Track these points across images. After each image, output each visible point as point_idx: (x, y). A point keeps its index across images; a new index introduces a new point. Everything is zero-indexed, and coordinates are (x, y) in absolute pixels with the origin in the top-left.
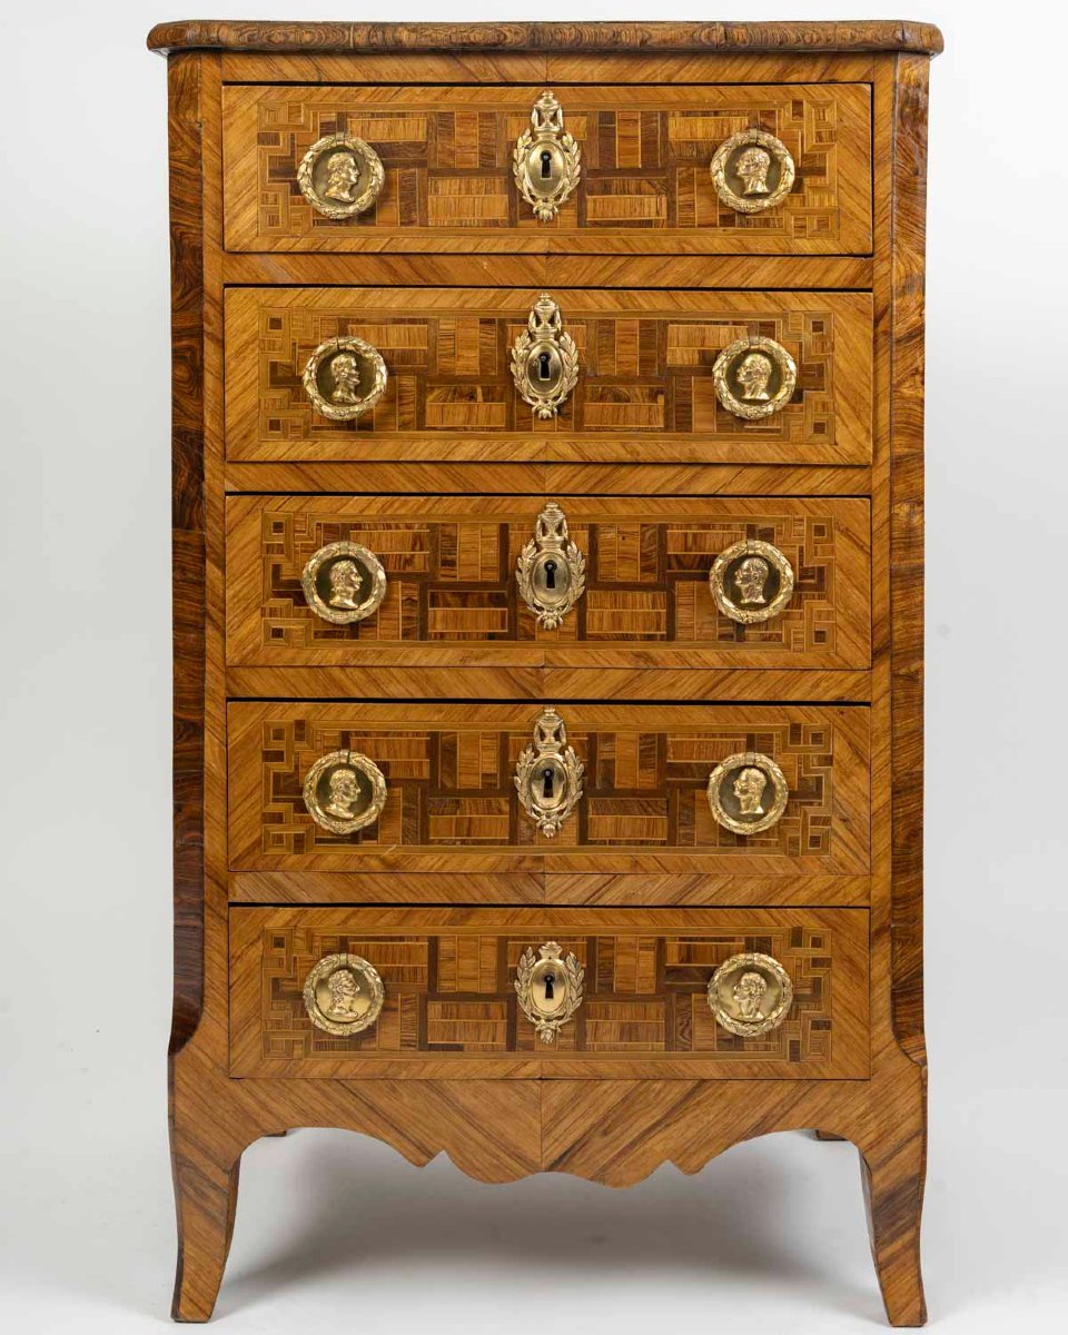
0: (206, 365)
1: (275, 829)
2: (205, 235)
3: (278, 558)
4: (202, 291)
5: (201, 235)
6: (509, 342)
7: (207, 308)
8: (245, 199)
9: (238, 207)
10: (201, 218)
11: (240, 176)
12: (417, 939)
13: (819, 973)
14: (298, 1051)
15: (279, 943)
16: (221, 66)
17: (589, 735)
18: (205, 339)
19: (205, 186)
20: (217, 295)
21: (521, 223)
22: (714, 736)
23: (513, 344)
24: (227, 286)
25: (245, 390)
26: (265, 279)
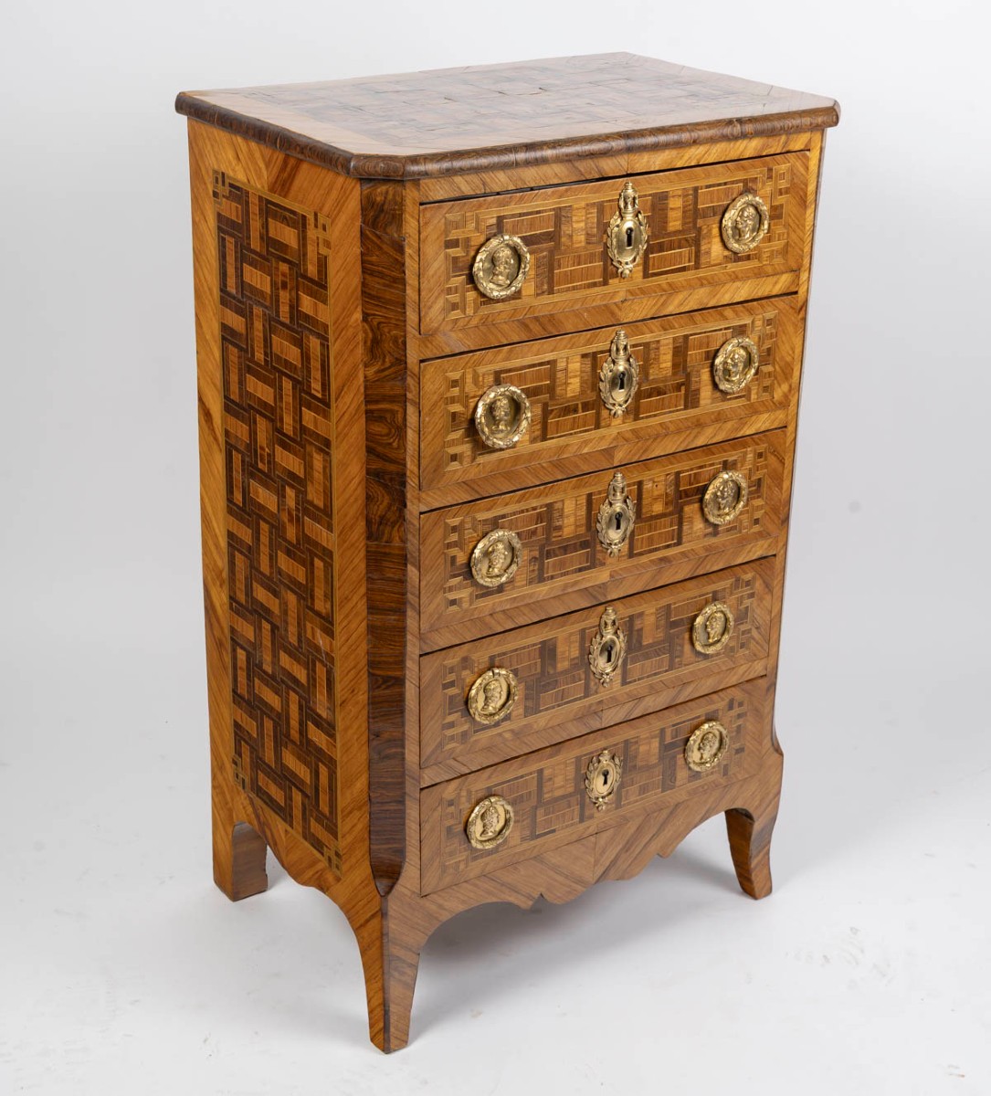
0: (408, 424)
1: (449, 732)
2: (408, 326)
3: (454, 551)
4: (406, 368)
5: (405, 326)
6: (599, 367)
7: (410, 381)
8: (436, 294)
9: (431, 300)
10: (405, 313)
11: (433, 276)
12: (531, 774)
13: (740, 722)
14: (462, 866)
15: (451, 803)
16: (419, 190)
17: (629, 617)
18: (408, 404)
19: (407, 288)
20: (416, 370)
21: (610, 281)
22: (696, 597)
23: (602, 369)
24: (422, 361)
25: (435, 437)
26: (448, 351)
